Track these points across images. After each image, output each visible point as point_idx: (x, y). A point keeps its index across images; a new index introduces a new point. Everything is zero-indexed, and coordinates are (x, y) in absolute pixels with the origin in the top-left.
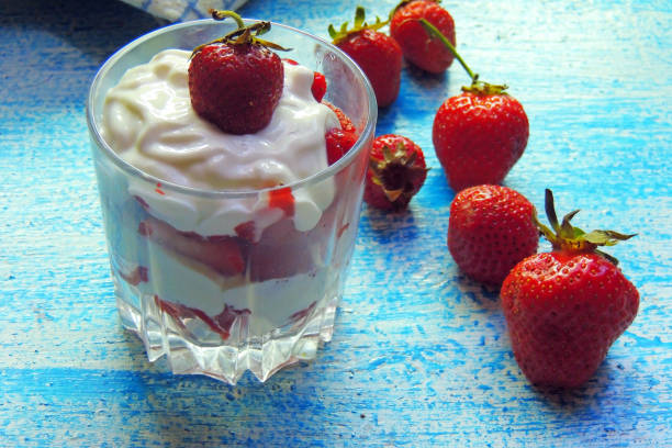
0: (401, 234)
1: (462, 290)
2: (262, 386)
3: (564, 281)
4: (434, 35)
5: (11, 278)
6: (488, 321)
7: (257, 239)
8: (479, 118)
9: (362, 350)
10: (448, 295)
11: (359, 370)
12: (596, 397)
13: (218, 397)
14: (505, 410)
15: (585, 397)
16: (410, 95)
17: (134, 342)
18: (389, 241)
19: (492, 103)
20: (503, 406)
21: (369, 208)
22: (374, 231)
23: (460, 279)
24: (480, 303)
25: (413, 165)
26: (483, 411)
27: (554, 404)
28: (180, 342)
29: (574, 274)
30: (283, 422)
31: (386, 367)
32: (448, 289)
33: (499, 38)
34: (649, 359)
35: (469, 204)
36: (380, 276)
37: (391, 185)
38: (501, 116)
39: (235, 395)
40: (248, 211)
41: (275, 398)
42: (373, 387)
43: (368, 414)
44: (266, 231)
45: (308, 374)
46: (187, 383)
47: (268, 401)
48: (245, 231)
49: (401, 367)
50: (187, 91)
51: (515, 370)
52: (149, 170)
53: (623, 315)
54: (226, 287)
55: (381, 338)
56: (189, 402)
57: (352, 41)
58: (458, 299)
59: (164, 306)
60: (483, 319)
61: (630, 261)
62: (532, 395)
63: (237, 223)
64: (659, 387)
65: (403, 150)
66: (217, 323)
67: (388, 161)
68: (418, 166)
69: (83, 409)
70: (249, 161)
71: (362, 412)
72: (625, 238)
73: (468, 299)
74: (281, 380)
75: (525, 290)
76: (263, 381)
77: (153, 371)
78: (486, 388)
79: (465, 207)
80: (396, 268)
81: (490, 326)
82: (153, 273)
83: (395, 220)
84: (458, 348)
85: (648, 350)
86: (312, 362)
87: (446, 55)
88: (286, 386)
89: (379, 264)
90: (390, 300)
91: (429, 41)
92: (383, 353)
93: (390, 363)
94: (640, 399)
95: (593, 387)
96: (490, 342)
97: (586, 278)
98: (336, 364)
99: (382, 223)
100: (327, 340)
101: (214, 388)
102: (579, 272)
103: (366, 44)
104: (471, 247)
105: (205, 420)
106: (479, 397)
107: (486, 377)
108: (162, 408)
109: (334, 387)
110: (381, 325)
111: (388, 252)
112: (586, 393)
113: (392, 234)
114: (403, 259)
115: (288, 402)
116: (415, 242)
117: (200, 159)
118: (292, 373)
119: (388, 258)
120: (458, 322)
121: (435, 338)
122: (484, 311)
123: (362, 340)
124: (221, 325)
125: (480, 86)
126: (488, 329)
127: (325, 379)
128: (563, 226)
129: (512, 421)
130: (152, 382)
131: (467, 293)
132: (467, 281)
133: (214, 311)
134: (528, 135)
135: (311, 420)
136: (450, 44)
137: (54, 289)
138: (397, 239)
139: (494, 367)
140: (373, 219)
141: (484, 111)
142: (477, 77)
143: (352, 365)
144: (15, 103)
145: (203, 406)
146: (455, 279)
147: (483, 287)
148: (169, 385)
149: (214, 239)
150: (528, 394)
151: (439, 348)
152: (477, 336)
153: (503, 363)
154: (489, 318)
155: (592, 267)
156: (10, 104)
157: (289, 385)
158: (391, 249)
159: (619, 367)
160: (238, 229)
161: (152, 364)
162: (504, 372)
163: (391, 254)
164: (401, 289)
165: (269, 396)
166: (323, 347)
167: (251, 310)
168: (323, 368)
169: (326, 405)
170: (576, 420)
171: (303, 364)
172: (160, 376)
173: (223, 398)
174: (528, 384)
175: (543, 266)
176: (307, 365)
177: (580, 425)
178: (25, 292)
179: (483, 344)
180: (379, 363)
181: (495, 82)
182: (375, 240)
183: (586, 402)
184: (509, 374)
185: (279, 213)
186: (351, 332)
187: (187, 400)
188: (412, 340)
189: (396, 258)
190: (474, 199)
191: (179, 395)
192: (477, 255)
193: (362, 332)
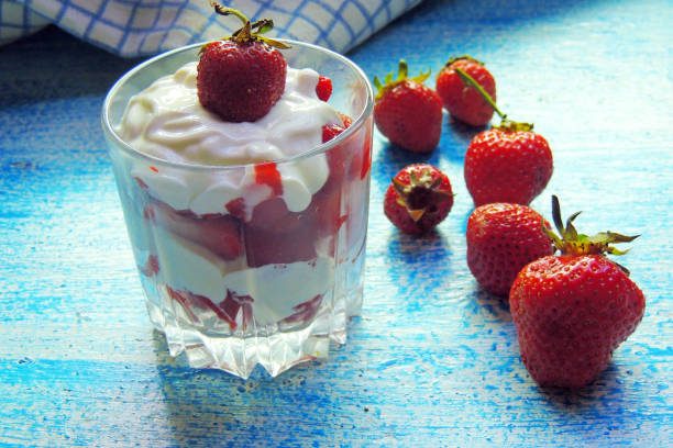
0: (428, 255)
1: (480, 303)
2: (273, 380)
3: (565, 279)
5: (63, 286)
6: (502, 330)
7: (249, 218)
9: (374, 352)
10: (466, 307)
11: (368, 369)
12: (602, 398)
13: (230, 389)
14: (509, 408)
15: (591, 399)
16: (452, 144)
17: (160, 339)
18: (416, 261)
20: (507, 404)
21: (400, 234)
22: (403, 253)
23: (479, 294)
24: (496, 314)
26: (487, 409)
27: (558, 404)
29: (575, 271)
30: (287, 412)
31: (396, 368)
32: (465, 303)
33: (540, 100)
34: (659, 366)
35: (483, 217)
36: (404, 290)
37: (414, 206)
39: (247, 387)
41: (284, 392)
42: (381, 384)
43: (372, 408)
44: (257, 210)
45: (319, 372)
46: (203, 376)
47: (276, 393)
48: (236, 207)
49: (409, 368)
51: (523, 373)
53: (624, 312)
54: (227, 271)
55: (394, 342)
57: (394, 90)
58: (475, 311)
59: (174, 295)
60: (497, 328)
62: (539, 395)
63: (227, 200)
64: (666, 391)
65: (429, 175)
67: (414, 185)
68: (443, 191)
69: (101, 395)
71: (367, 407)
72: (628, 239)
73: (484, 310)
74: (293, 376)
75: (528, 288)
76: (274, 374)
77: (173, 365)
78: (491, 388)
79: (479, 220)
80: (419, 285)
81: (502, 334)
82: (162, 263)
83: (424, 244)
84: (469, 353)
85: (660, 358)
86: (324, 360)
87: (489, 109)
88: (296, 381)
89: (404, 279)
90: (409, 310)
91: (466, 89)
92: (395, 355)
93: (400, 364)
94: (647, 402)
95: (600, 390)
96: (501, 347)
97: (588, 274)
98: (347, 364)
99: (410, 247)
100: (343, 343)
101: (228, 381)
102: (580, 269)
103: (406, 92)
104: (485, 257)
105: (213, 408)
106: (485, 395)
107: (494, 378)
108: (175, 397)
109: (343, 384)
110: (397, 331)
111: (412, 270)
112: (592, 395)
113: (420, 255)
114: (427, 276)
115: (296, 395)
116: (440, 262)
117: (196, 141)
118: (303, 370)
119: (412, 275)
120: (473, 330)
121: (447, 344)
122: (500, 321)
123: (377, 343)
125: (508, 125)
126: (502, 337)
127: (335, 376)
128: (567, 229)
129: (515, 418)
130: (170, 374)
131: (484, 306)
132: (486, 295)
133: (218, 298)
134: (551, 167)
135: (315, 411)
136: (490, 98)
138: (423, 260)
139: (501, 370)
140: (402, 243)
142: (505, 117)
143: (364, 364)
144: (98, 151)
145: (214, 396)
146: (474, 294)
147: (501, 301)
148: (187, 377)
149: (206, 217)
150: (533, 395)
151: (450, 353)
152: (489, 342)
153: (513, 366)
154: (504, 327)
155: (593, 265)
157: (299, 381)
158: (416, 268)
159: (628, 372)
160: (228, 206)
161: (174, 359)
162: (513, 374)
163: (415, 272)
164: (421, 302)
165: (279, 389)
166: (335, 348)
168: (335, 367)
169: (332, 400)
170: (580, 419)
171: (316, 362)
172: (180, 370)
173: (234, 390)
174: (534, 385)
175: (547, 270)
176: (319, 364)
177: (585, 423)
178: (70, 297)
179: (494, 349)
180: (390, 364)
182: (402, 259)
183: (591, 403)
184: (516, 376)
185: (266, 192)
186: (367, 336)
187: (199, 391)
188: (424, 345)
189: (419, 275)
190: (489, 212)
191: (194, 387)
192: (491, 264)
193: (378, 337)
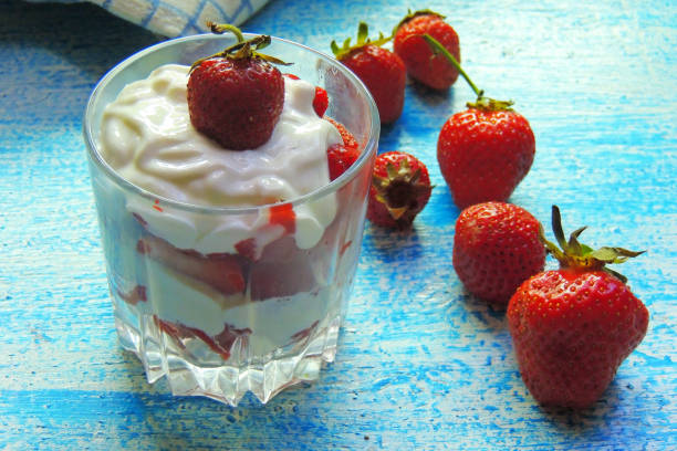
0: (405, 253)
1: (468, 309)
2: (264, 407)
3: (572, 300)
4: (438, 51)
5: (8, 298)
6: (494, 341)
7: (258, 256)
8: (485, 134)
9: (366, 371)
10: (454, 314)
11: (362, 391)
12: (604, 417)
13: (220, 419)
14: (512, 431)
15: (594, 418)
16: (413, 112)
17: (133, 363)
18: (394, 260)
19: (497, 119)
20: (511, 427)
21: (373, 226)
22: (379, 250)
23: (466, 298)
24: (486, 322)
25: (416, 183)
26: (490, 433)
27: (562, 425)
28: (180, 363)
29: (582, 292)
30: (285, 444)
31: (390, 388)
32: (454, 308)
33: (504, 54)
34: (658, 378)
35: (474, 222)
36: (384, 295)
37: (395, 202)
38: (507, 132)
39: (236, 416)
40: (249, 228)
41: (277, 420)
42: (377, 408)
43: (372, 435)
44: (268, 249)
45: (310, 396)
46: (187, 405)
47: (269, 422)
48: (245, 248)
49: (405, 388)
50: (185, 106)
51: (522, 391)
52: (147, 186)
53: (632, 333)
54: (226, 306)
55: (385, 358)
56: (189, 423)
57: (355, 57)
58: (464, 319)
59: (164, 326)
60: (489, 339)
61: (639, 278)
62: (539, 416)
63: (237, 240)
64: (670, 407)
65: (407, 167)
66: (217, 343)
67: (392, 179)
68: (422, 184)
69: (79, 431)
70: (249, 177)
71: (367, 434)
72: (633, 255)
73: (473, 317)
74: (283, 401)
75: (532, 308)
76: (265, 402)
77: (152, 393)
78: (492, 409)
79: (471, 224)
80: (401, 287)
81: (496, 345)
82: (152, 292)
83: (400, 238)
84: (463, 368)
85: (658, 369)
86: (315, 382)
87: (451, 71)
88: (288, 407)
89: (383, 283)
90: (395, 320)
91: (433, 57)
92: (387, 373)
93: (394, 383)
94: (650, 419)
95: (602, 407)
96: (496, 362)
97: (595, 295)
98: (339, 385)
99: (386, 242)
100: (330, 361)
101: (215, 409)
102: (587, 290)
103: (369, 60)
104: (477, 265)
105: (205, 442)
106: (486, 418)
107: (492, 398)
108: (161, 431)
109: (336, 408)
110: (385, 345)
111: (392, 271)
112: (595, 413)
113: (397, 252)
114: (408, 278)
115: (290, 424)
116: (419, 261)
117: (199, 175)
118: (294, 394)
119: (392, 277)
120: (464, 342)
121: (440, 359)
122: (490, 331)
123: (365, 360)
124: (222, 344)
125: (486, 103)
126: (494, 349)
127: (328, 400)
128: (570, 243)
129: (519, 442)
130: (151, 403)
131: (473, 313)
132: (473, 300)
133: (214, 331)
134: (534, 152)
135: (313, 442)
136: (455, 61)
137: (52, 309)
138: (401, 258)
139: (501, 387)
140: (377, 238)
141: (489, 128)
142: (482, 93)
143: (356, 386)
145: (204, 428)
146: (461, 298)
147: (490, 306)
148: (169, 406)
149: (214, 257)
150: (535, 415)
151: (444, 368)
152: (483, 356)
153: (510, 383)
154: (497, 337)
155: (600, 285)
156: (8, 122)
157: (291, 406)
158: (395, 268)
159: (628, 387)
160: (238, 247)
161: (151, 385)
162: (511, 392)
163: (395, 274)
164: (406, 309)
165: (271, 417)
166: (326, 368)
167: (252, 329)
168: (326, 389)
169: (329, 426)
170: (584, 442)
171: (306, 385)
172: (160, 398)
173: (224, 420)
174: (536, 404)
175: (550, 284)
176: (309, 386)
177: (589, 446)
178: (22, 312)
179: (489, 364)
180: (384, 383)
181: (500, 97)
182: (379, 258)
183: (595, 423)
184: (516, 394)
185: (280, 230)
186: (354, 352)
187: (186, 422)
188: (417, 361)
189: (400, 277)
190: (480, 216)
191: (179, 417)
192: (483, 272)
193: (366, 352)
